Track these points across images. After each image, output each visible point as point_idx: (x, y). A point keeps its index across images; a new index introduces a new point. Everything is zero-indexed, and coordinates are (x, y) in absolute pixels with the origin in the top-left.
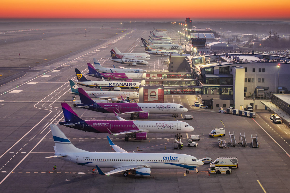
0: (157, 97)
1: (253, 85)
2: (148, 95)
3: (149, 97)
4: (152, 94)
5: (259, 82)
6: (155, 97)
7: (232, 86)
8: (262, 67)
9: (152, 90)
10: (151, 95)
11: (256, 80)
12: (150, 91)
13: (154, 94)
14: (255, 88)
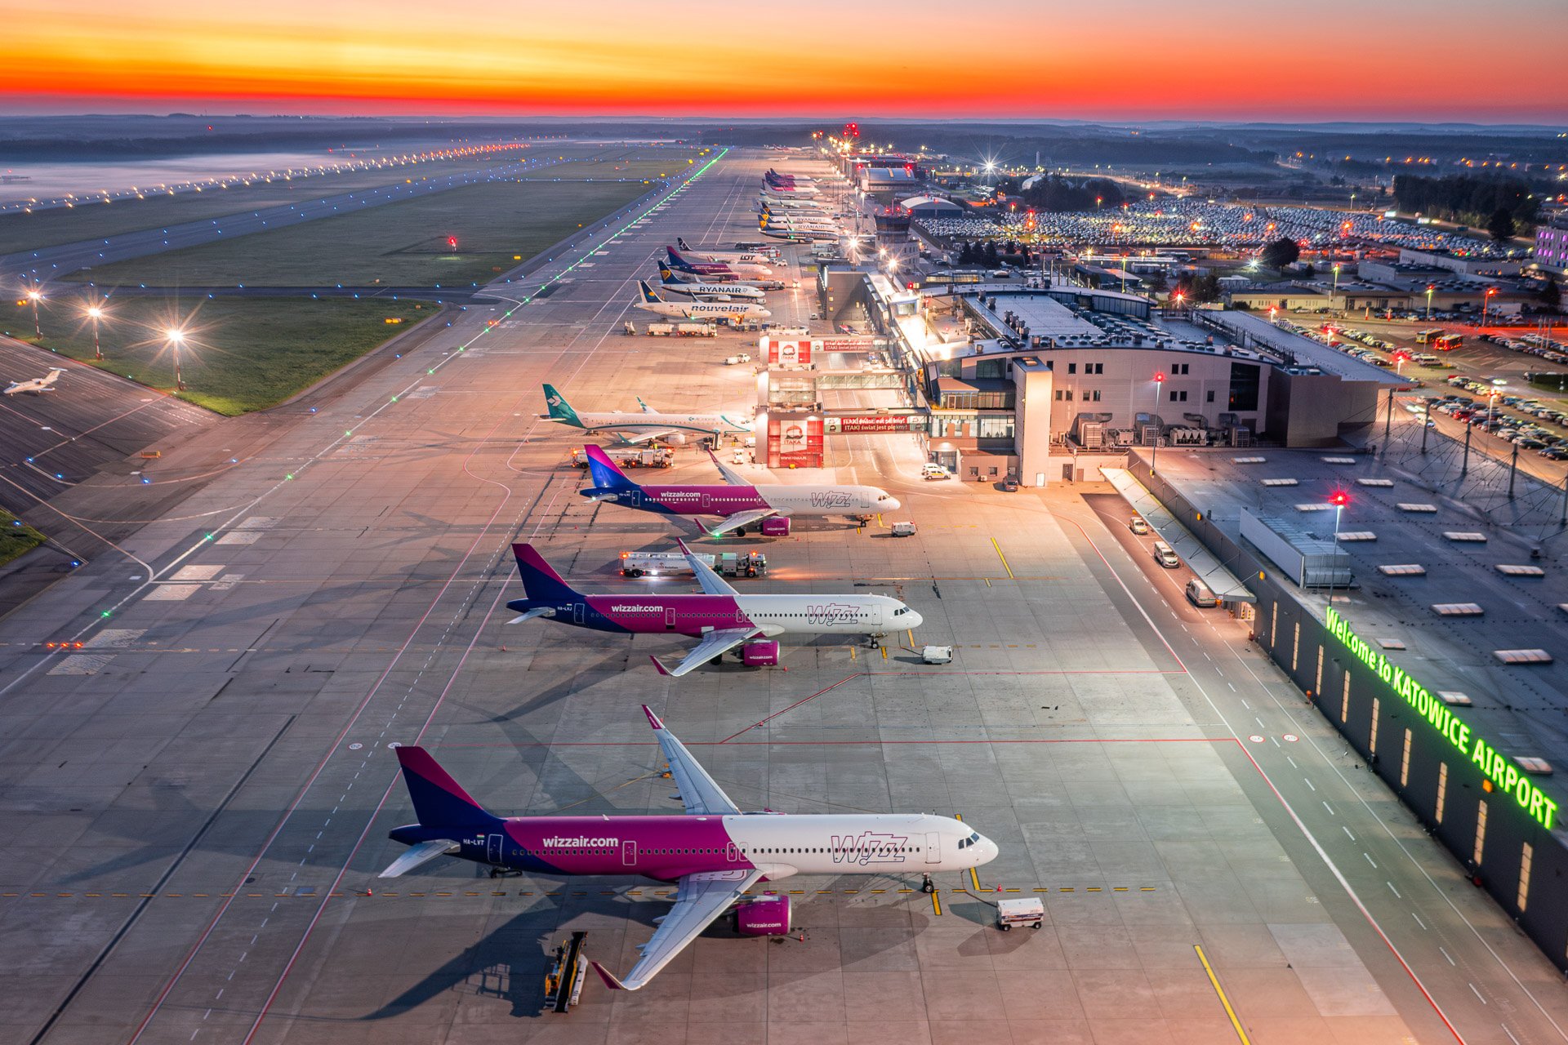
0: (804, 440)
1: (1069, 408)
2: (779, 436)
3: (783, 440)
4: (791, 433)
5: (1086, 398)
6: (799, 442)
7: (1013, 413)
8: (1094, 357)
9: (790, 424)
10: (788, 437)
11: (1078, 396)
12: (786, 425)
13: (797, 433)
14: (1076, 415)
